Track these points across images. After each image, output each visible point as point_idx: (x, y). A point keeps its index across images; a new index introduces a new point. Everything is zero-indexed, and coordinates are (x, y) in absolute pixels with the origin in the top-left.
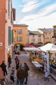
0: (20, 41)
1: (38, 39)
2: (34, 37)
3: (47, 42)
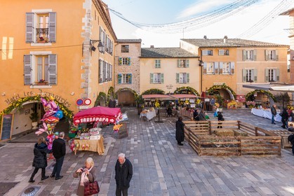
0: (42, 82)
3: (215, 86)
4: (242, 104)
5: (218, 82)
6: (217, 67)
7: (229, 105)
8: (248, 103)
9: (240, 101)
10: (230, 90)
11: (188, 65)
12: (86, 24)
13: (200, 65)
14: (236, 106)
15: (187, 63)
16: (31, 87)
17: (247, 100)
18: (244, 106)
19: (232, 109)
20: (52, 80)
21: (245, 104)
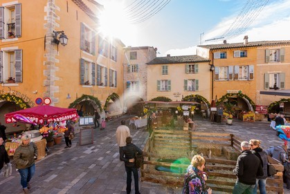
0: (11, 80)
1: (186, 82)
2: (165, 72)
3: (229, 94)
4: (263, 116)
5: (233, 89)
6: (231, 71)
7: (245, 116)
8: (272, 115)
9: (260, 112)
10: (248, 98)
11: (197, 71)
12: (48, 13)
13: (211, 70)
14: (254, 118)
15: (196, 69)
16: (2, 85)
17: (270, 112)
18: (266, 119)
19: (249, 122)
20: (18, 77)
21: (266, 116)
